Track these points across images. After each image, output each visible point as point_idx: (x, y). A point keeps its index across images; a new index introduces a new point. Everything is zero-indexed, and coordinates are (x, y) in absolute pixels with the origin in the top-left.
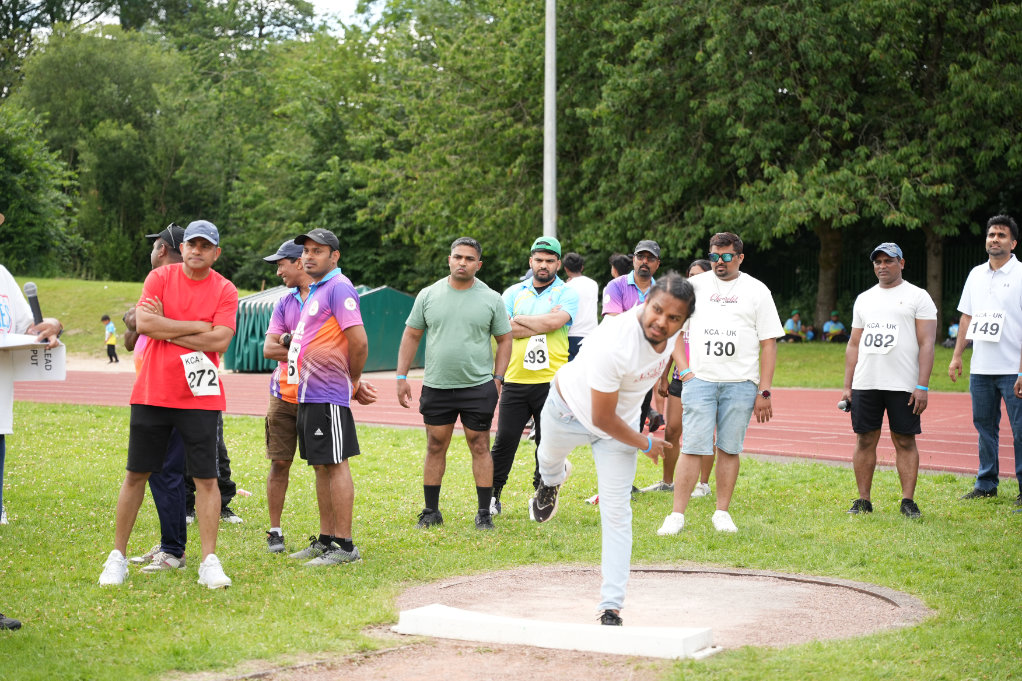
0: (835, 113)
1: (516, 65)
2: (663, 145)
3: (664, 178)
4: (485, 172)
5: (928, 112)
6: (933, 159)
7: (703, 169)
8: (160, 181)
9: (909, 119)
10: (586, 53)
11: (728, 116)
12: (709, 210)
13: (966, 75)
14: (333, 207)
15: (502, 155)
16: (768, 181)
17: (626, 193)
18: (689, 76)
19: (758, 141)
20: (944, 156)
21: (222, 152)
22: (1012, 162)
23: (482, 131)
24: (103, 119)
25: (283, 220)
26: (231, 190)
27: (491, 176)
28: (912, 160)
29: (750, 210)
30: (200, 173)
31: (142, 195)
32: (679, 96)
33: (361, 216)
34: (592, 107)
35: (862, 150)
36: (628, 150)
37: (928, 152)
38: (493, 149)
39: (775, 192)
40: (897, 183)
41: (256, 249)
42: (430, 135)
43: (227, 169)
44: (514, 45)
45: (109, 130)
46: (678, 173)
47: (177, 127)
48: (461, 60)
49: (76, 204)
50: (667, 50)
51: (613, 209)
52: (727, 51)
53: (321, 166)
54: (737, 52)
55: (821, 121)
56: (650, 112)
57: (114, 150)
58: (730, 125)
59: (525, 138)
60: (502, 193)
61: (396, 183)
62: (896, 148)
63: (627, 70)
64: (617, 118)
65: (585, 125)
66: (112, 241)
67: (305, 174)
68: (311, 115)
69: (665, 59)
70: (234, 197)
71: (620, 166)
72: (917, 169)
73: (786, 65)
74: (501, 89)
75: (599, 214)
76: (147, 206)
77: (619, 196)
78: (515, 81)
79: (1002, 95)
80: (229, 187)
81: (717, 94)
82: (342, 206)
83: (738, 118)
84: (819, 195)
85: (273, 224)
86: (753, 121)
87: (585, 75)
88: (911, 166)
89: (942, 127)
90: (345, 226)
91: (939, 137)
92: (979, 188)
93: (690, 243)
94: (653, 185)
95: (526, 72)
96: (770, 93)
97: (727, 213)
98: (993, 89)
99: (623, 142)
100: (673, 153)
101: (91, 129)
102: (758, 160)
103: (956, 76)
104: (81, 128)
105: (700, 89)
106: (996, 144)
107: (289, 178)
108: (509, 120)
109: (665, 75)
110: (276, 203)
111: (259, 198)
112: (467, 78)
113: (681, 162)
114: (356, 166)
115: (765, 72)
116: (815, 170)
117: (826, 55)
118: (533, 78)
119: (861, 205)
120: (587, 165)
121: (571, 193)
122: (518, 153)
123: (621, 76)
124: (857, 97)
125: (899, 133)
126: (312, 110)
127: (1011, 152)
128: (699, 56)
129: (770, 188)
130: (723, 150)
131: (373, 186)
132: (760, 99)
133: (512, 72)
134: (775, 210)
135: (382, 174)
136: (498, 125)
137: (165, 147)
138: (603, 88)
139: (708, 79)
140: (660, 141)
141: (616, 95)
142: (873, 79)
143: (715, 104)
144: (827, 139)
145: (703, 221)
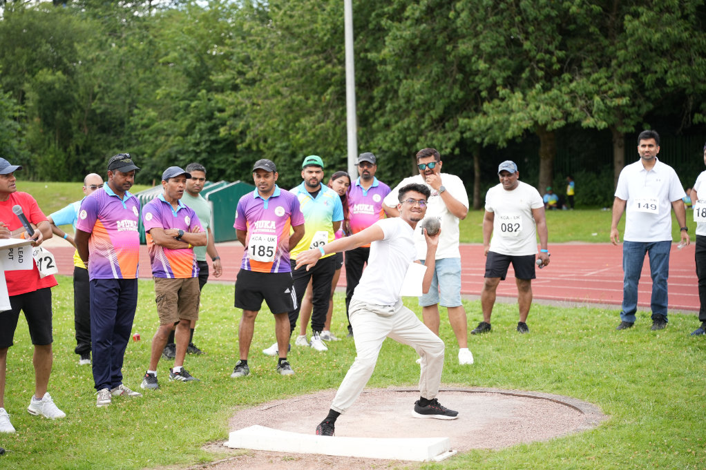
0: (548, 52)
1: (326, 24)
2: (429, 77)
3: (430, 100)
4: (307, 99)
5: (612, 48)
6: (616, 81)
7: (458, 93)
8: (83, 111)
9: (599, 54)
10: (373, 14)
11: (473, 55)
12: (462, 121)
13: (636, 23)
14: (203, 125)
15: (318, 85)
16: (503, 99)
17: (405, 111)
18: (445, 28)
19: (494, 72)
20: (623, 79)
21: (124, 89)
22: (669, 81)
23: (304, 70)
24: (41, 69)
25: (169, 135)
26: (132, 115)
27: (311, 102)
28: (601, 82)
29: (490, 121)
30: (110, 104)
31: (71, 121)
32: (439, 43)
33: (223, 132)
34: (379, 51)
35: (566, 76)
36: (404, 81)
37: (612, 76)
38: (312, 83)
39: (507, 107)
40: (591, 98)
41: (152, 155)
42: (268, 74)
43: (128, 101)
44: (324, 10)
45: (46, 76)
46: (441, 96)
47: (92, 73)
48: (288, 22)
49: (24, 128)
50: (430, 10)
51: (396, 122)
52: (470, 9)
53: (194, 97)
54: (478, 10)
55: (538, 57)
56: (419, 54)
57: (50, 89)
58: (475, 62)
59: (334, 74)
60: (319, 113)
61: (246, 108)
62: (589, 74)
63: (402, 26)
64: (397, 59)
65: (375, 65)
66: (51, 153)
67: (183, 103)
68: (185, 62)
69: (428, 17)
70: (135, 120)
71: (400, 93)
72: (604, 88)
73: (512, 18)
74: (316, 41)
75: (387, 126)
76: (75, 128)
77: (400, 114)
78: (325, 35)
79: (662, 36)
80: (131, 114)
81: (465, 40)
82: (210, 124)
83: (480, 57)
84: (538, 108)
85: (162, 139)
86: (491, 59)
87: (374, 29)
88: (600, 86)
89: (621, 59)
90: (213, 138)
91: (619, 65)
92: (648, 99)
93: (451, 144)
94: (423, 105)
95: (333, 28)
96: (502, 39)
97: (474, 123)
98: (656, 32)
99: (402, 75)
100: (436, 82)
101: (33, 76)
102: (494, 85)
103: (629, 24)
104: (26, 75)
105: (453, 37)
106: (658, 70)
107: (173, 106)
108: (322, 62)
109: (429, 28)
110: (164, 124)
111: (152, 121)
112: (293, 34)
113: (442, 88)
114: (218, 97)
115: (498, 24)
116: (534, 91)
117: (539, 11)
118: (338, 33)
119: (567, 115)
120: (377, 92)
121: (367, 112)
122: (330, 85)
123: (398, 29)
124: (562, 39)
125: (592, 64)
126: (186, 58)
127: (669, 74)
128: (452, 14)
129: (504, 104)
130: (471, 79)
131: (230, 111)
132: (495, 43)
133: (323, 29)
134: (507, 120)
135: (236, 101)
136: (314, 66)
137: (85, 87)
138: (386, 38)
139: (459, 30)
140: (427, 74)
141: (395, 43)
142: (572, 27)
143: (464, 47)
144: (541, 69)
145: (459, 129)
